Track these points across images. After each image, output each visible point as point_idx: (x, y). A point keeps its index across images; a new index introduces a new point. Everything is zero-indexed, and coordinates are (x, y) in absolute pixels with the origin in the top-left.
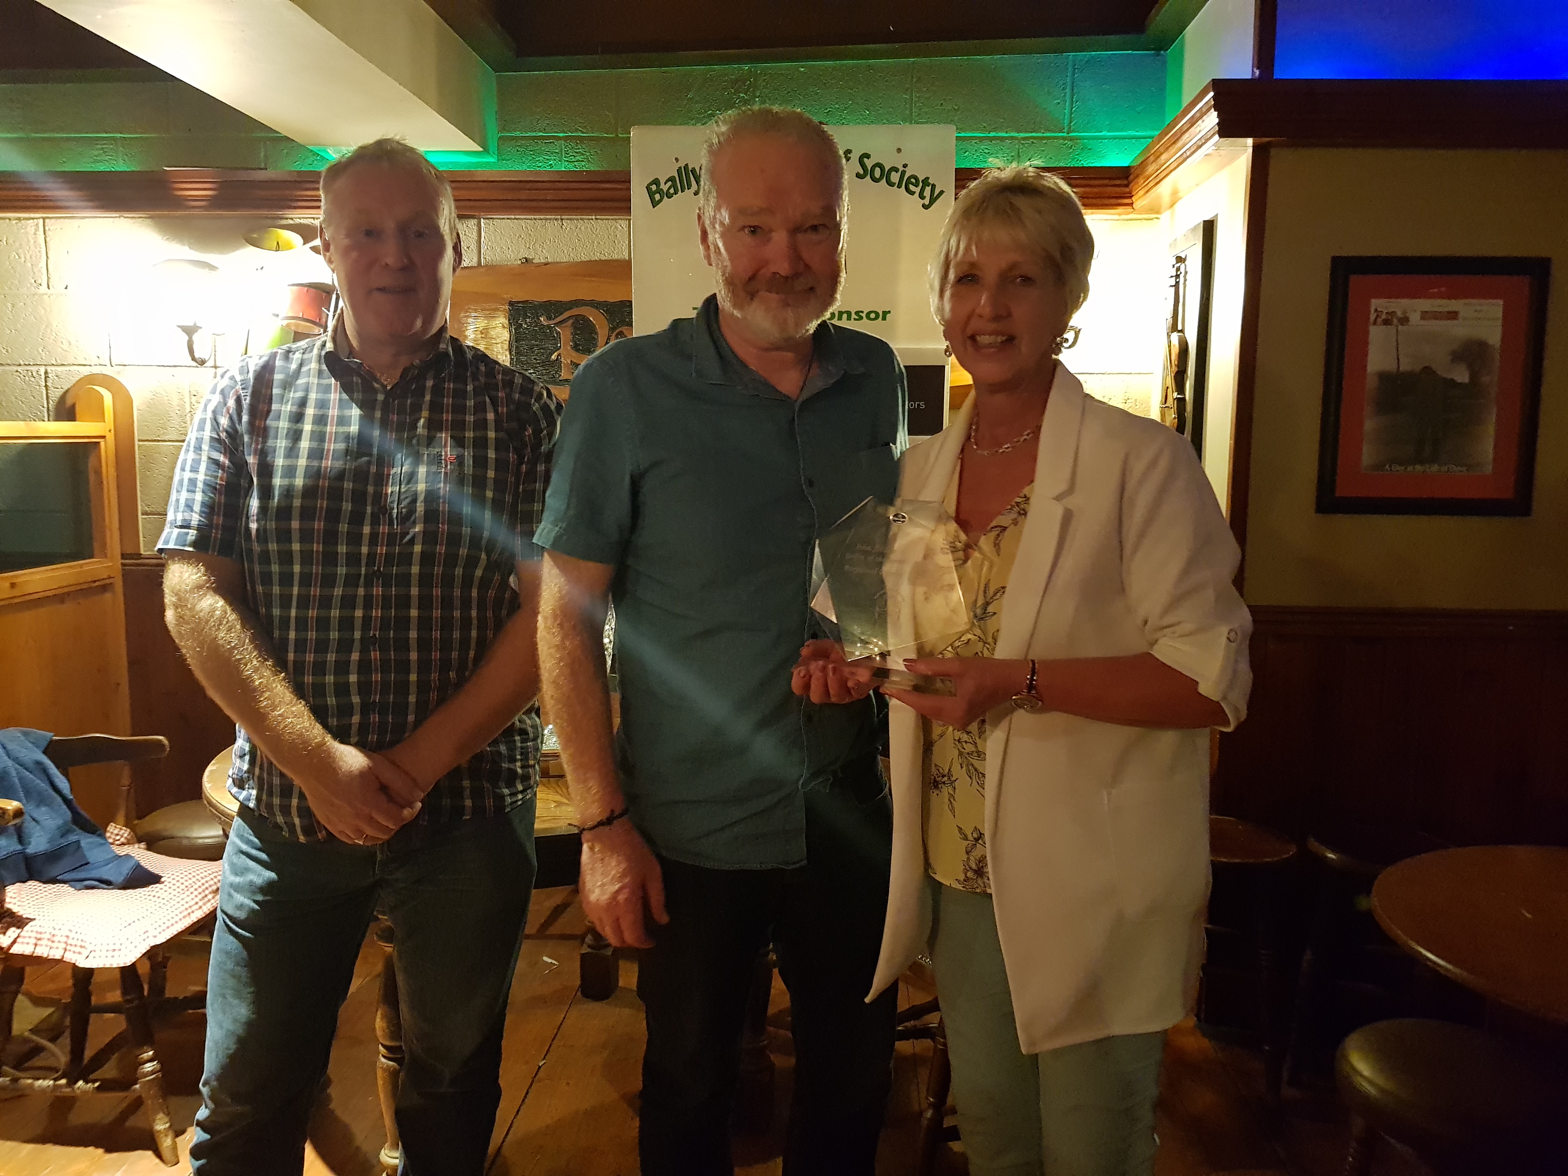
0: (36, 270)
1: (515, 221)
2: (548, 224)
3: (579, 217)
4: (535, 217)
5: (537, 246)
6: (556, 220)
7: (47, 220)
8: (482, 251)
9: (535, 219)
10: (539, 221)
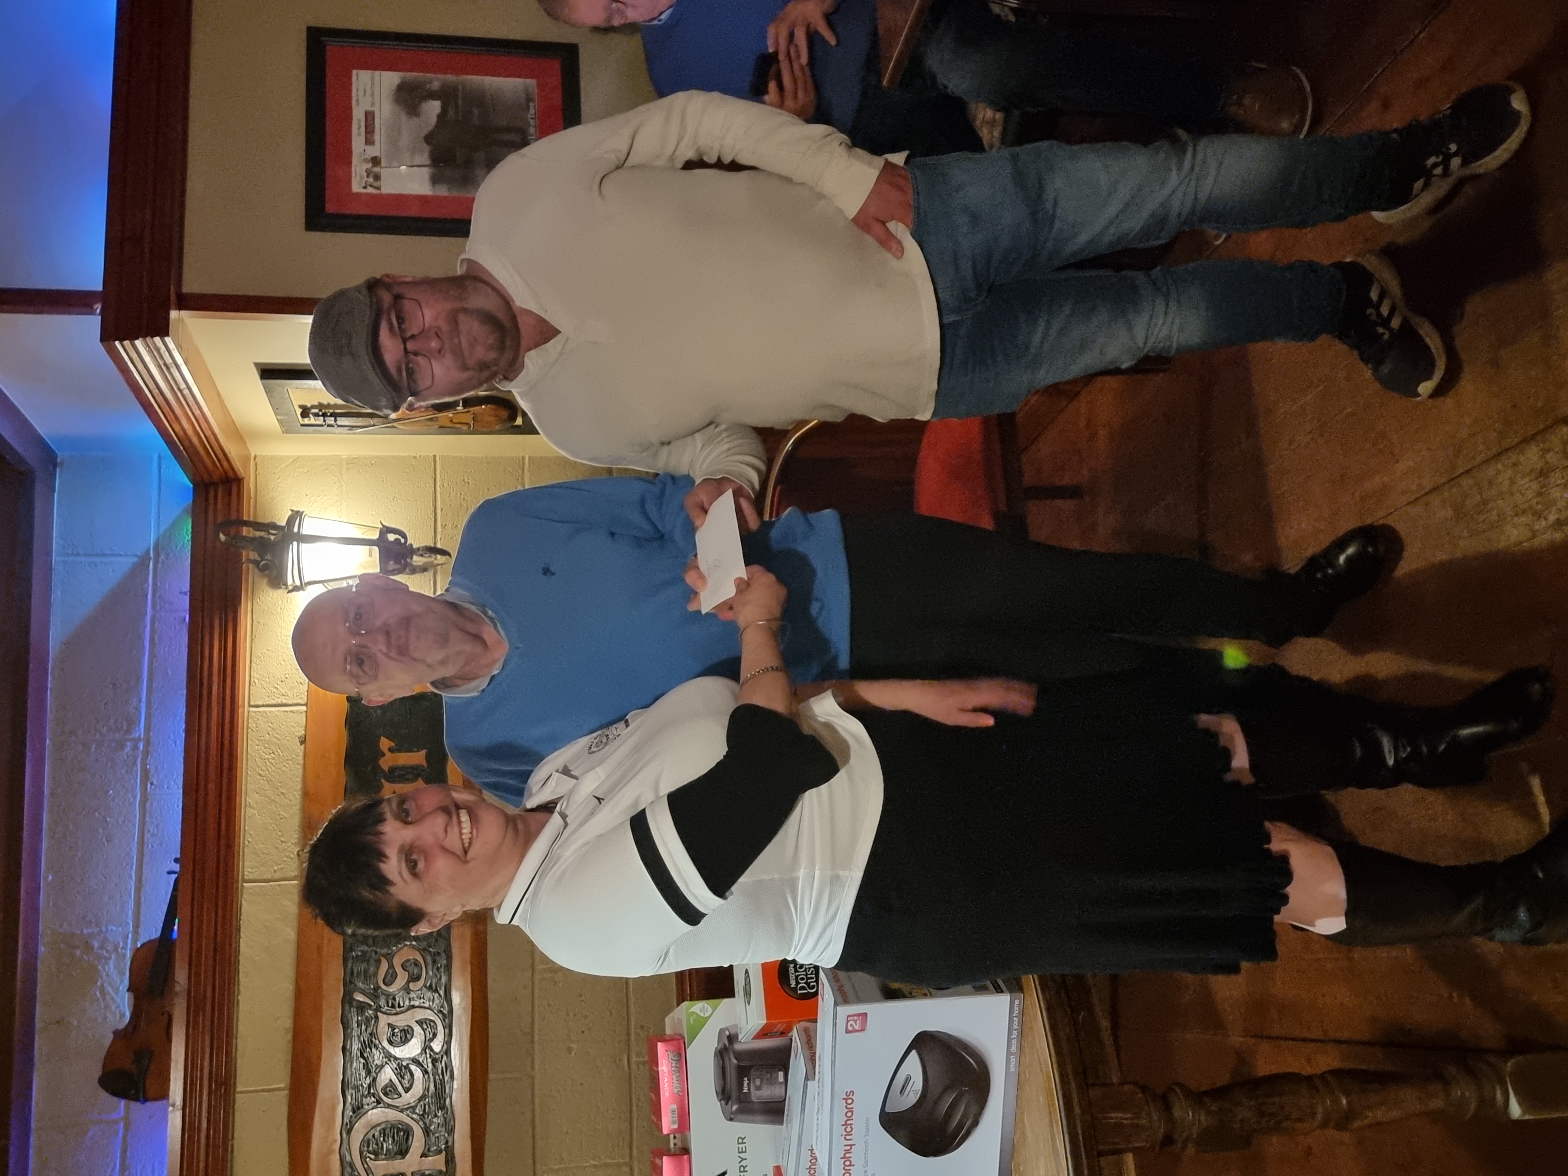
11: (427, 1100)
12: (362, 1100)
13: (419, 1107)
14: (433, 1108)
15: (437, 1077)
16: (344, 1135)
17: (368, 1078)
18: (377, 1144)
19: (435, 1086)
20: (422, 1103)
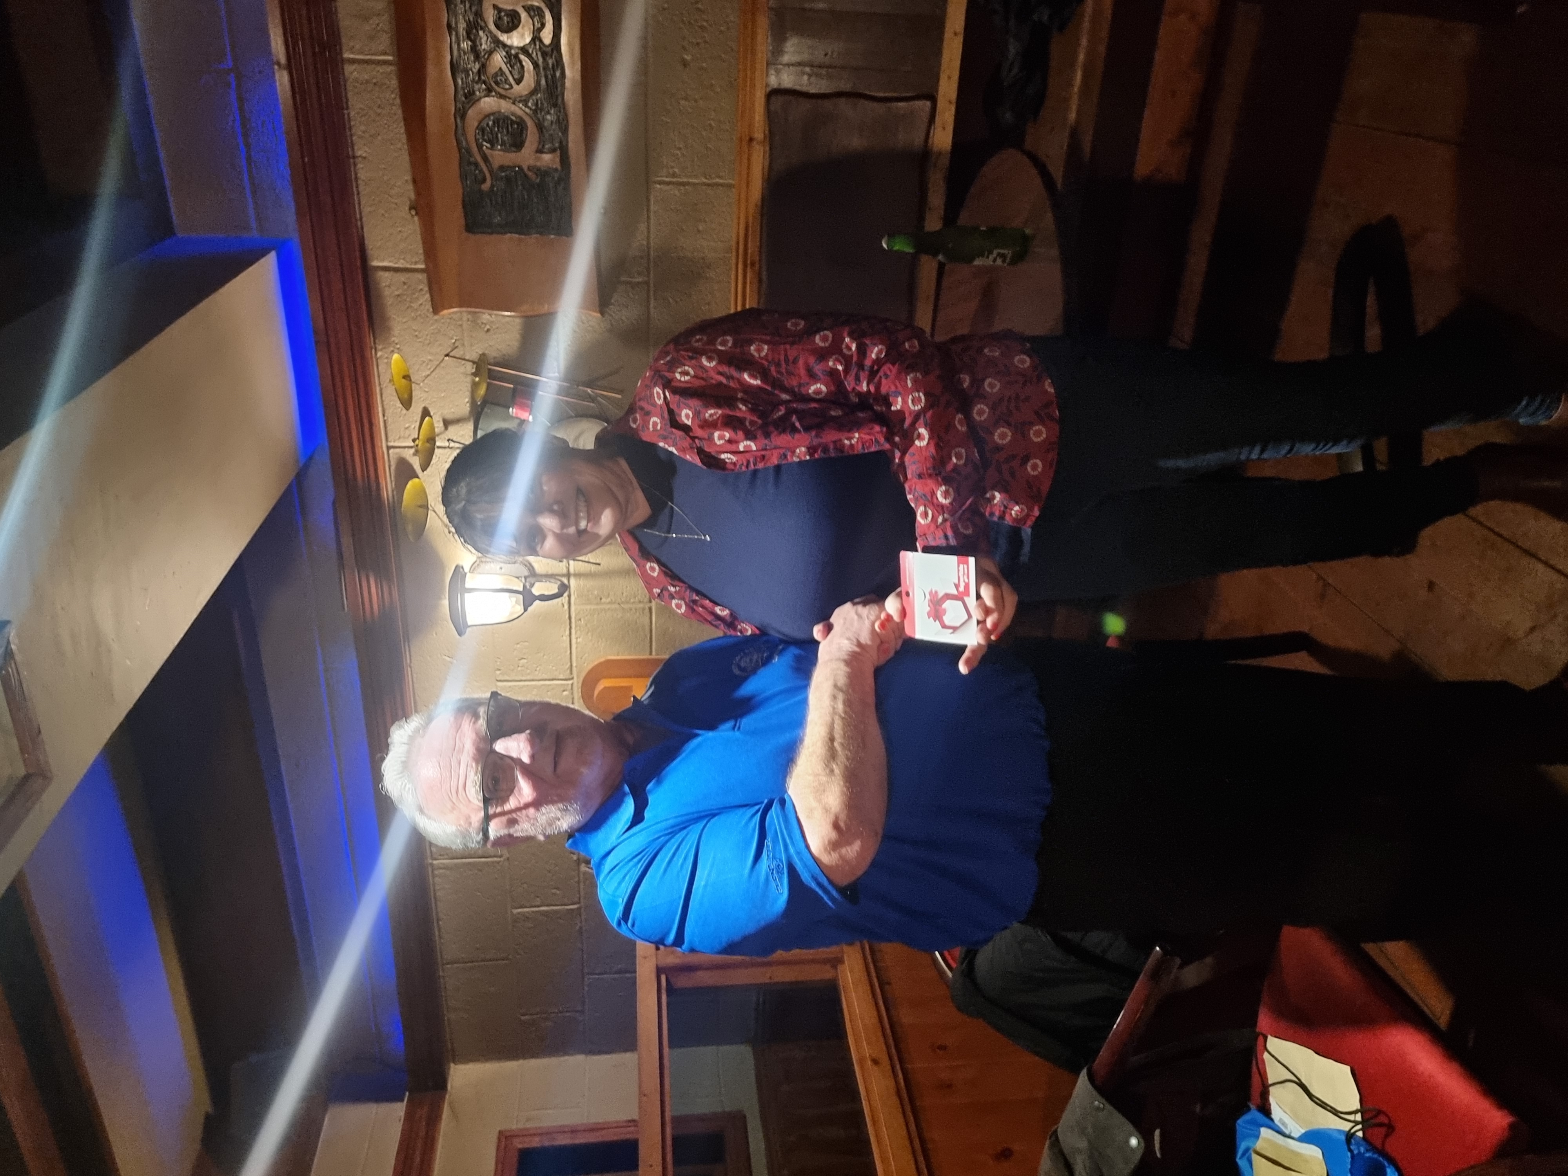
1: (364, 219)
4: (355, 191)
5: (393, 192)
8: (408, 266)
9: (358, 194)
10: (361, 189)
11: (539, 95)
12: (473, 87)
13: (531, 101)
14: (546, 105)
15: (548, 73)
16: (458, 120)
17: (477, 63)
18: (491, 132)
19: (547, 82)
20: (534, 97)
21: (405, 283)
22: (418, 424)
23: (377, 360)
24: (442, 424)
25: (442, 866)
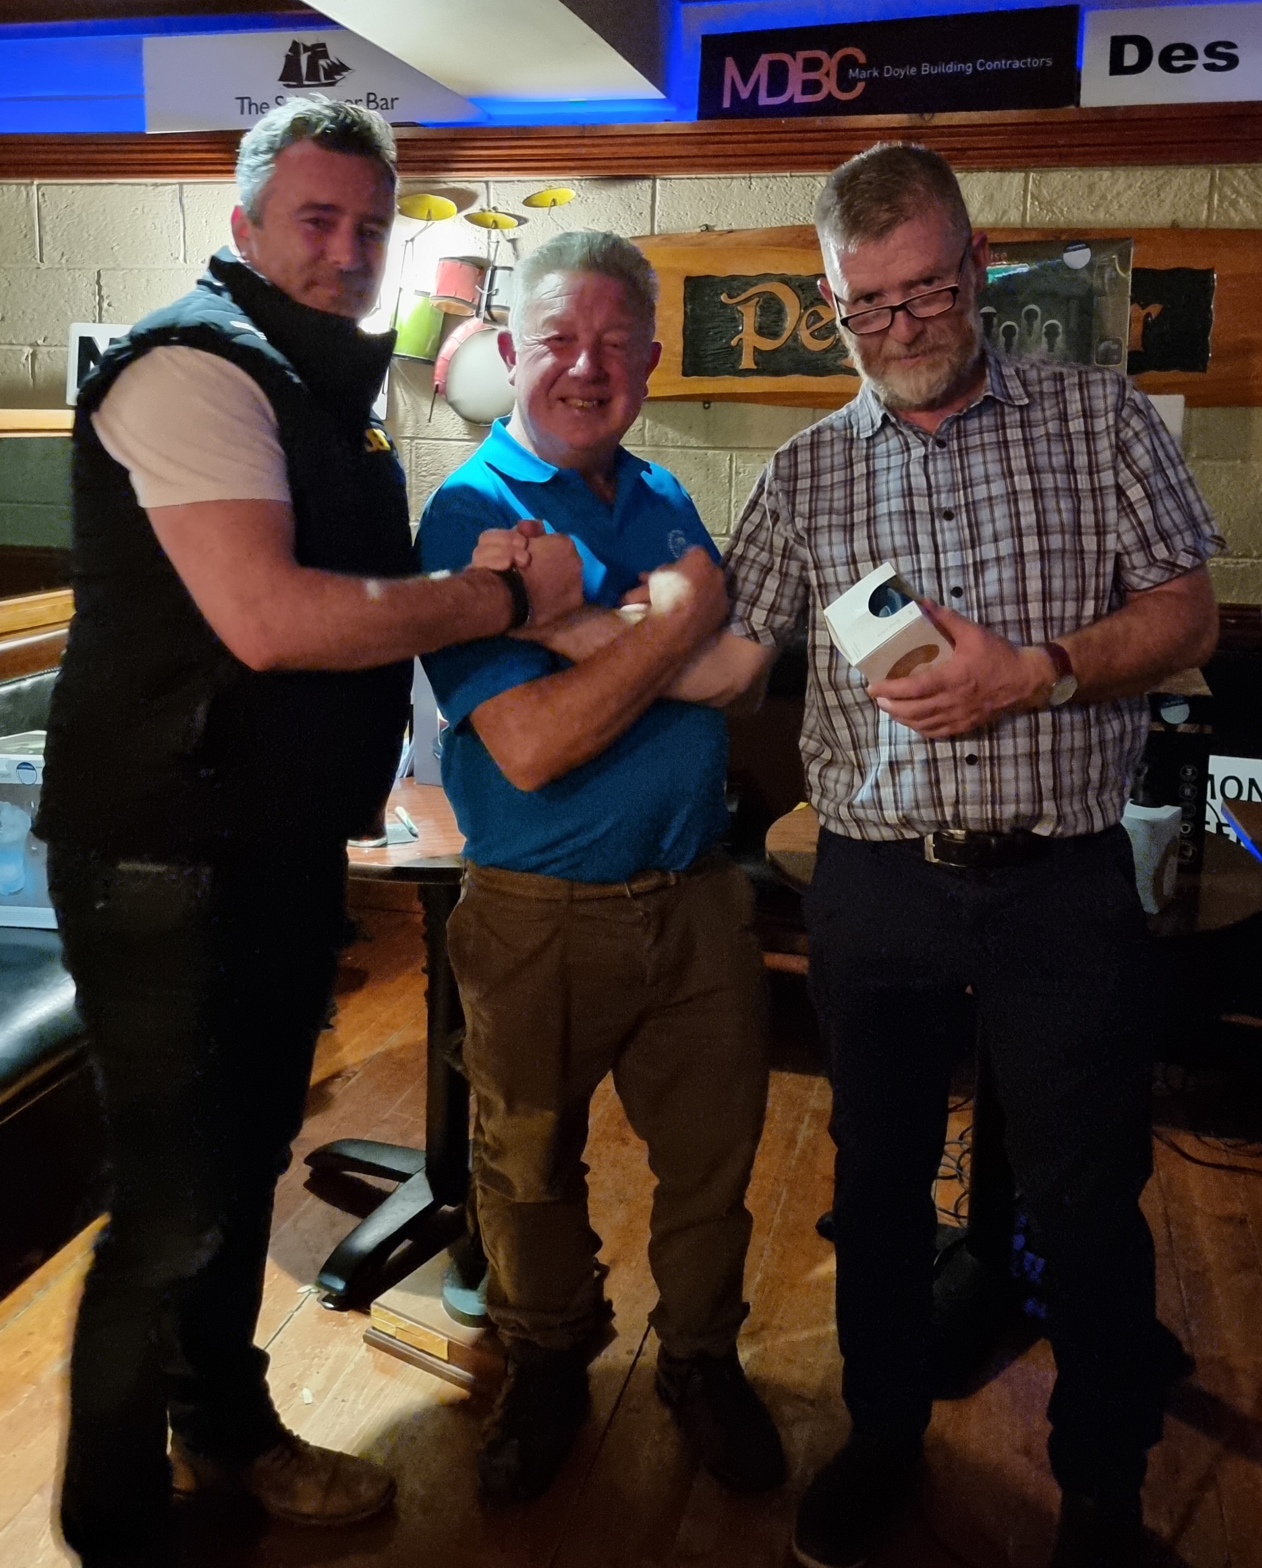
0: (172, 242)
1: (696, 181)
2: (735, 182)
3: (771, 175)
4: (721, 176)
5: (721, 210)
6: (744, 178)
7: (185, 186)
8: (657, 218)
9: (719, 178)
10: (724, 181)
11: (802, 352)
12: (809, 293)
13: (795, 345)
14: (794, 357)
16: (781, 278)
18: (771, 307)
19: (809, 360)
20: (799, 348)
21: (641, 214)
22: (511, 212)
23: (572, 180)
24: (512, 237)
25: (30, 194)
